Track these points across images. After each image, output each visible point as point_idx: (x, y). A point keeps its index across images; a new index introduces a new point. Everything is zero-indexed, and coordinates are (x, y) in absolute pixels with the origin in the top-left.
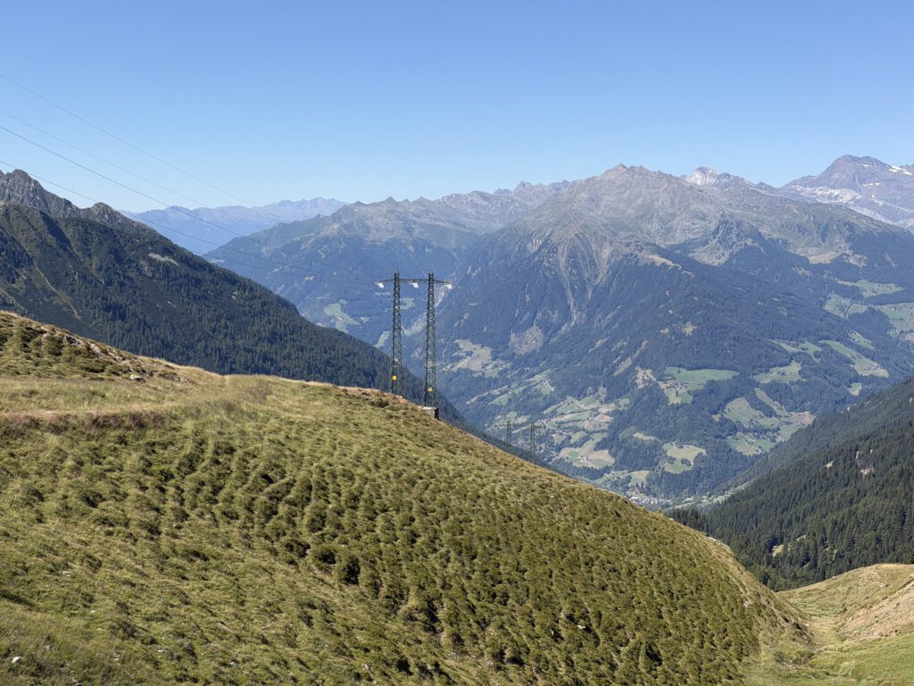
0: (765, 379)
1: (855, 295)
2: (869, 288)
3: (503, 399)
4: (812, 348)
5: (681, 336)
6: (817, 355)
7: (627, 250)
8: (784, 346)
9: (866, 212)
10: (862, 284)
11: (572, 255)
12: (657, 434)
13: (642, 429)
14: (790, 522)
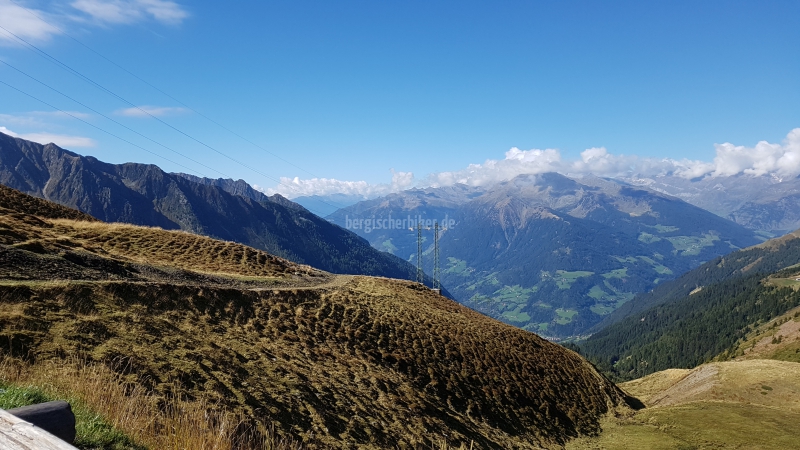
0: (608, 276)
1: (653, 232)
2: (661, 228)
3: (473, 287)
4: (633, 260)
5: (564, 254)
6: (635, 263)
7: (535, 211)
8: (618, 258)
9: (658, 190)
10: (658, 226)
11: (507, 213)
12: (552, 304)
13: (545, 302)
14: (623, 350)
